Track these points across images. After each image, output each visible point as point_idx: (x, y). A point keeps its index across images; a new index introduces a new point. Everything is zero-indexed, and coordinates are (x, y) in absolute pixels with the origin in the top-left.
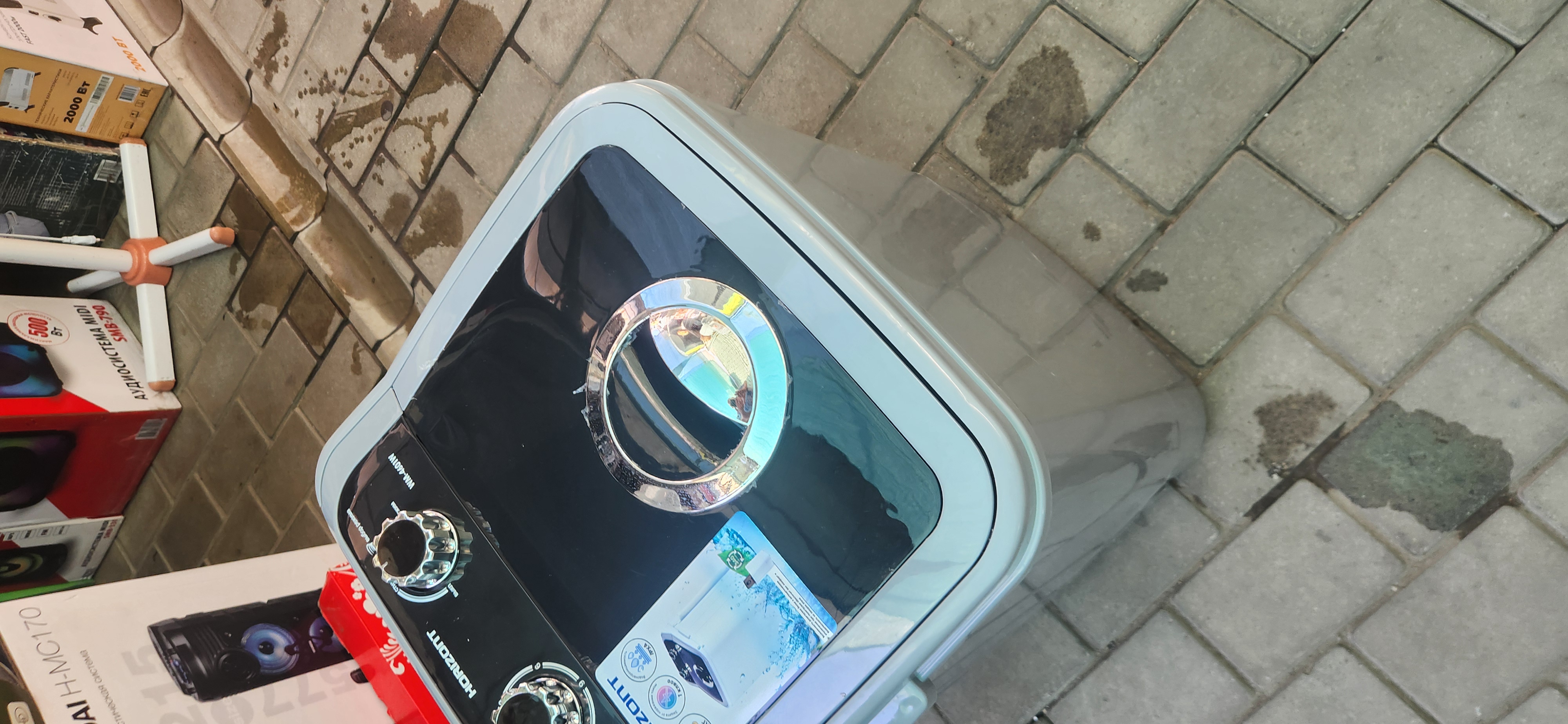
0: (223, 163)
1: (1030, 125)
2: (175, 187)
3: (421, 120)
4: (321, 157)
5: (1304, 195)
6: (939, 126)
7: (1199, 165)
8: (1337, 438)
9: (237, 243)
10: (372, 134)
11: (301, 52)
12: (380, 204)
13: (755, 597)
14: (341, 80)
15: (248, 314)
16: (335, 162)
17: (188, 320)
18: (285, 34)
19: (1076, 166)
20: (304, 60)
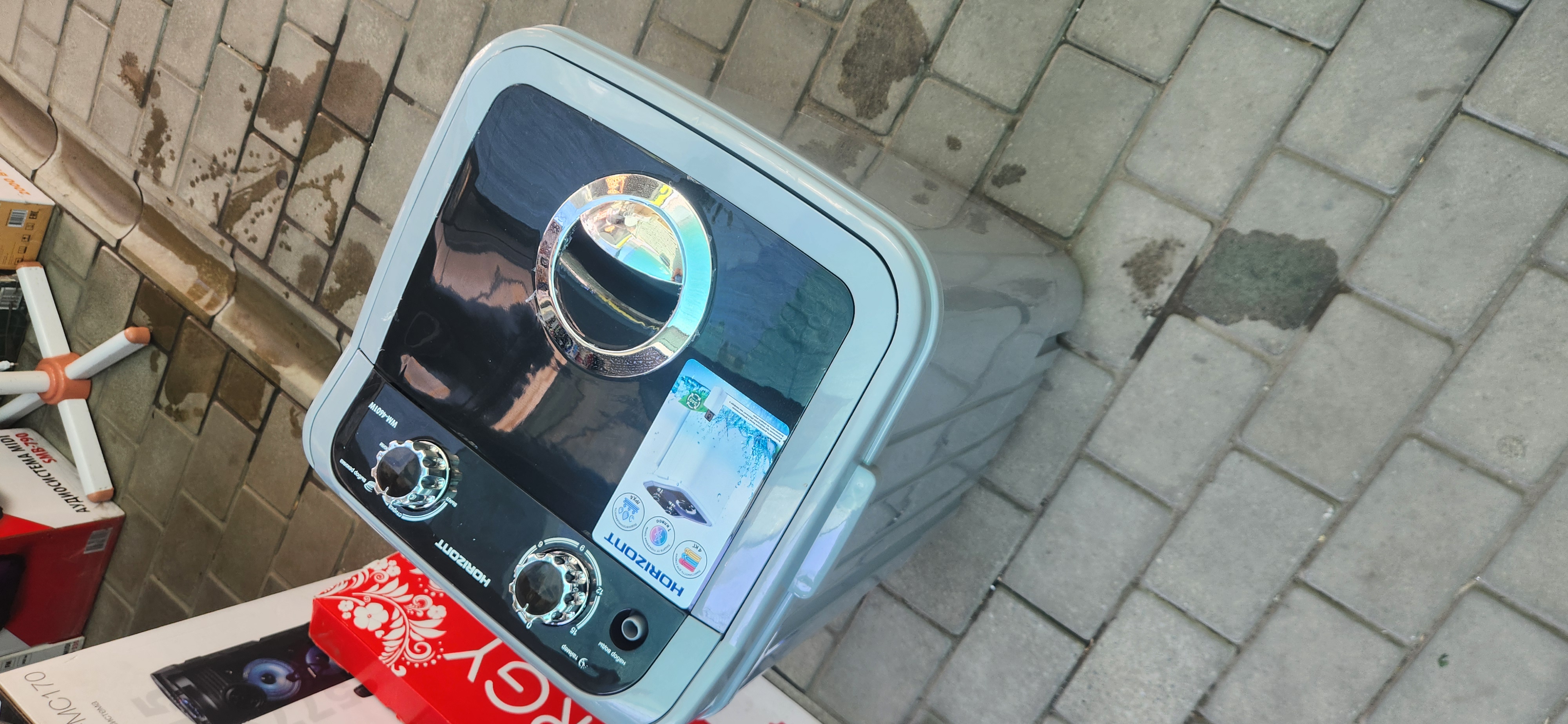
0: (124, 267)
1: (881, 62)
2: (79, 302)
3: (317, 181)
4: (224, 239)
5: (1123, 72)
6: (803, 81)
7: (1031, 66)
8: (1192, 271)
9: (153, 341)
10: (271, 205)
11: (186, 142)
12: (290, 268)
13: (716, 427)
14: (231, 161)
15: (178, 406)
16: (239, 240)
17: (116, 428)
18: (166, 129)
19: (928, 89)
20: (190, 150)
